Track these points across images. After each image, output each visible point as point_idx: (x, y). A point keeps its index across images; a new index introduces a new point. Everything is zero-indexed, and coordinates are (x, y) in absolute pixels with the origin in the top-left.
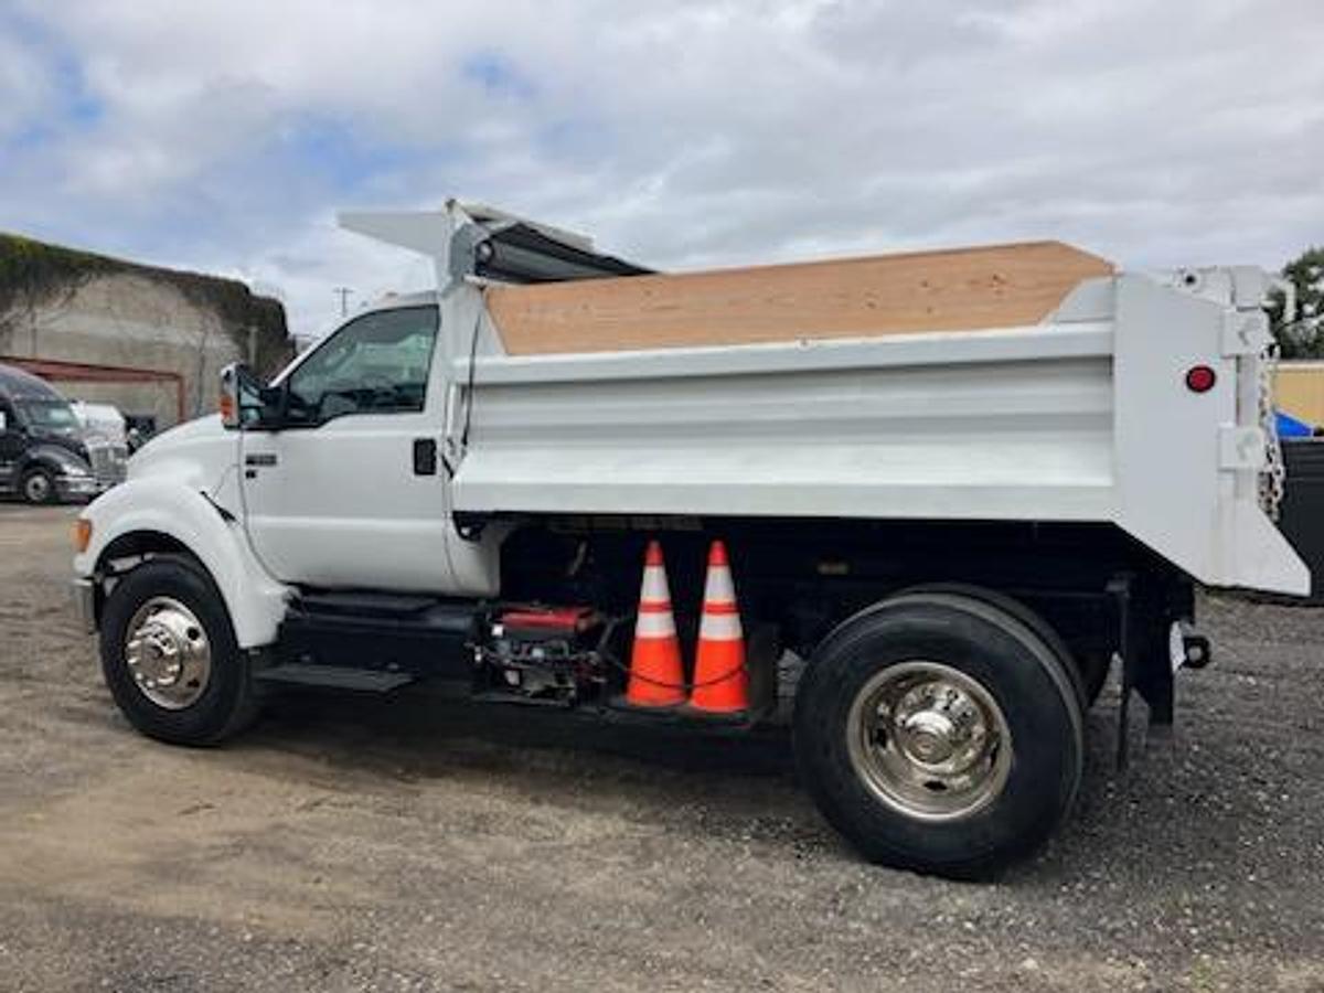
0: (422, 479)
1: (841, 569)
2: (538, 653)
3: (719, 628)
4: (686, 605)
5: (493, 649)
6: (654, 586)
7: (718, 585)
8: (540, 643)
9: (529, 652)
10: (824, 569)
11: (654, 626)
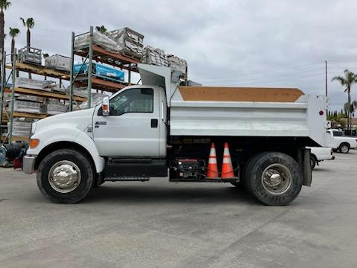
0: (153, 129)
1: (241, 150)
2: (190, 168)
3: (227, 161)
4: (220, 157)
5: (179, 167)
6: (213, 152)
7: (226, 152)
8: (190, 165)
9: (188, 167)
10: (238, 150)
11: (213, 161)
